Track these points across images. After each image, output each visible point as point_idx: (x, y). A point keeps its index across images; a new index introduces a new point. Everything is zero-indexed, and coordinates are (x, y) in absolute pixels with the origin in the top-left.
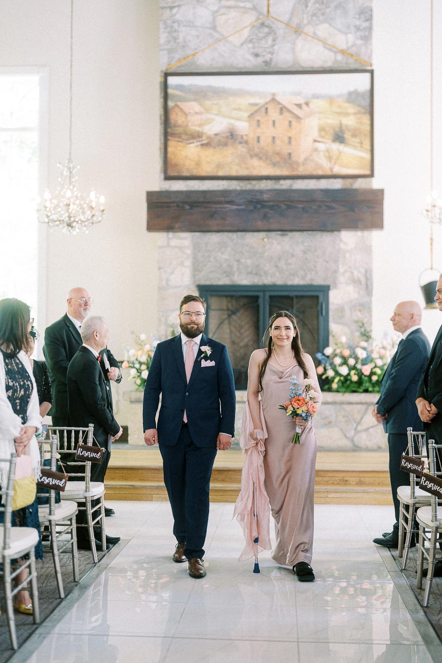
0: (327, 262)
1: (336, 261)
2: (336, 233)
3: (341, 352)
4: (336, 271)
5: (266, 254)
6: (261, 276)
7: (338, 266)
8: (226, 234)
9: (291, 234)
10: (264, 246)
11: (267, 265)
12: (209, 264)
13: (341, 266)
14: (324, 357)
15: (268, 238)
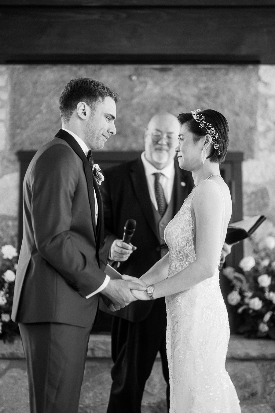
0: (237, 114)
1: (252, 113)
2: (251, 67)
3: (270, 265)
4: (252, 129)
5: (135, 101)
6: (126, 136)
7: (255, 122)
8: (68, 67)
9: (176, 68)
10: (132, 89)
11: (137, 118)
12: (38, 116)
13: (259, 121)
14: (237, 275)
15: (139, 75)
